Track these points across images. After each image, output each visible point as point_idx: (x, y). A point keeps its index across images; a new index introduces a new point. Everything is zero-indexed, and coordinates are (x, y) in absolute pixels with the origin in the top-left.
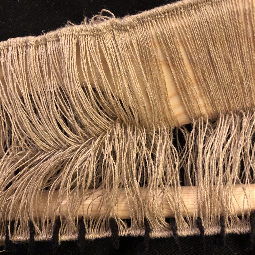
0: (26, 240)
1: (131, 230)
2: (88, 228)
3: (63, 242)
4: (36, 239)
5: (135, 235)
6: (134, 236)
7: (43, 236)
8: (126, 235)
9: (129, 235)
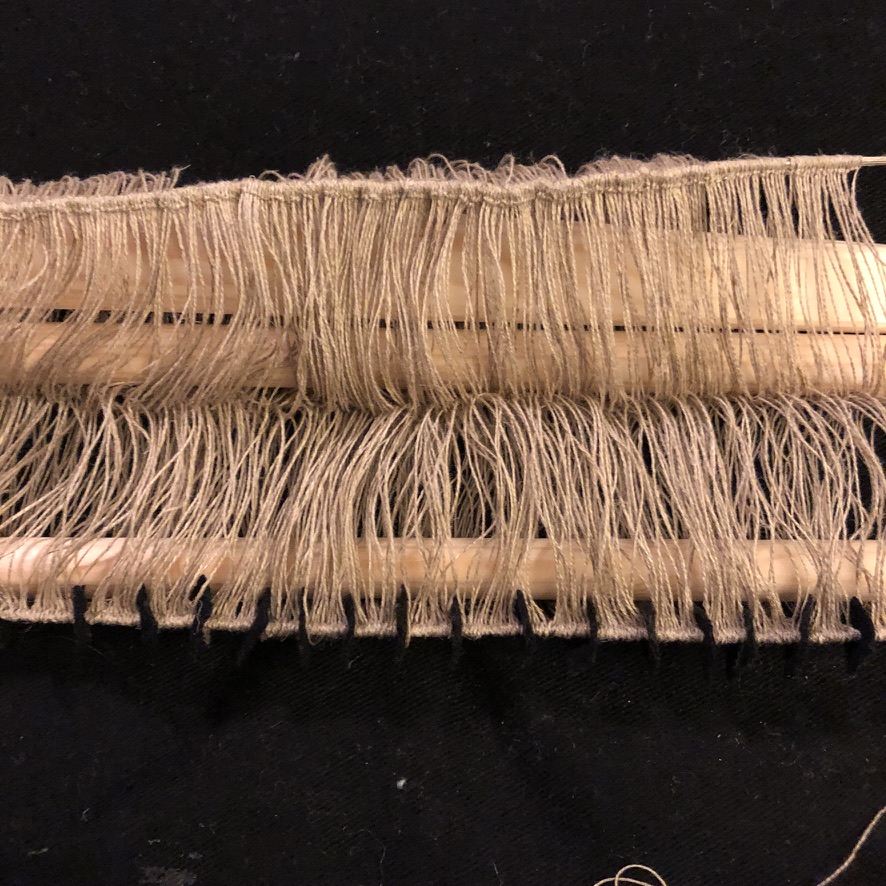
0: (339, 633)
1: (556, 624)
2: (467, 613)
3: (415, 639)
4: (359, 631)
5: (565, 634)
6: (563, 635)
7: (374, 626)
8: (547, 632)
9: (552, 634)
